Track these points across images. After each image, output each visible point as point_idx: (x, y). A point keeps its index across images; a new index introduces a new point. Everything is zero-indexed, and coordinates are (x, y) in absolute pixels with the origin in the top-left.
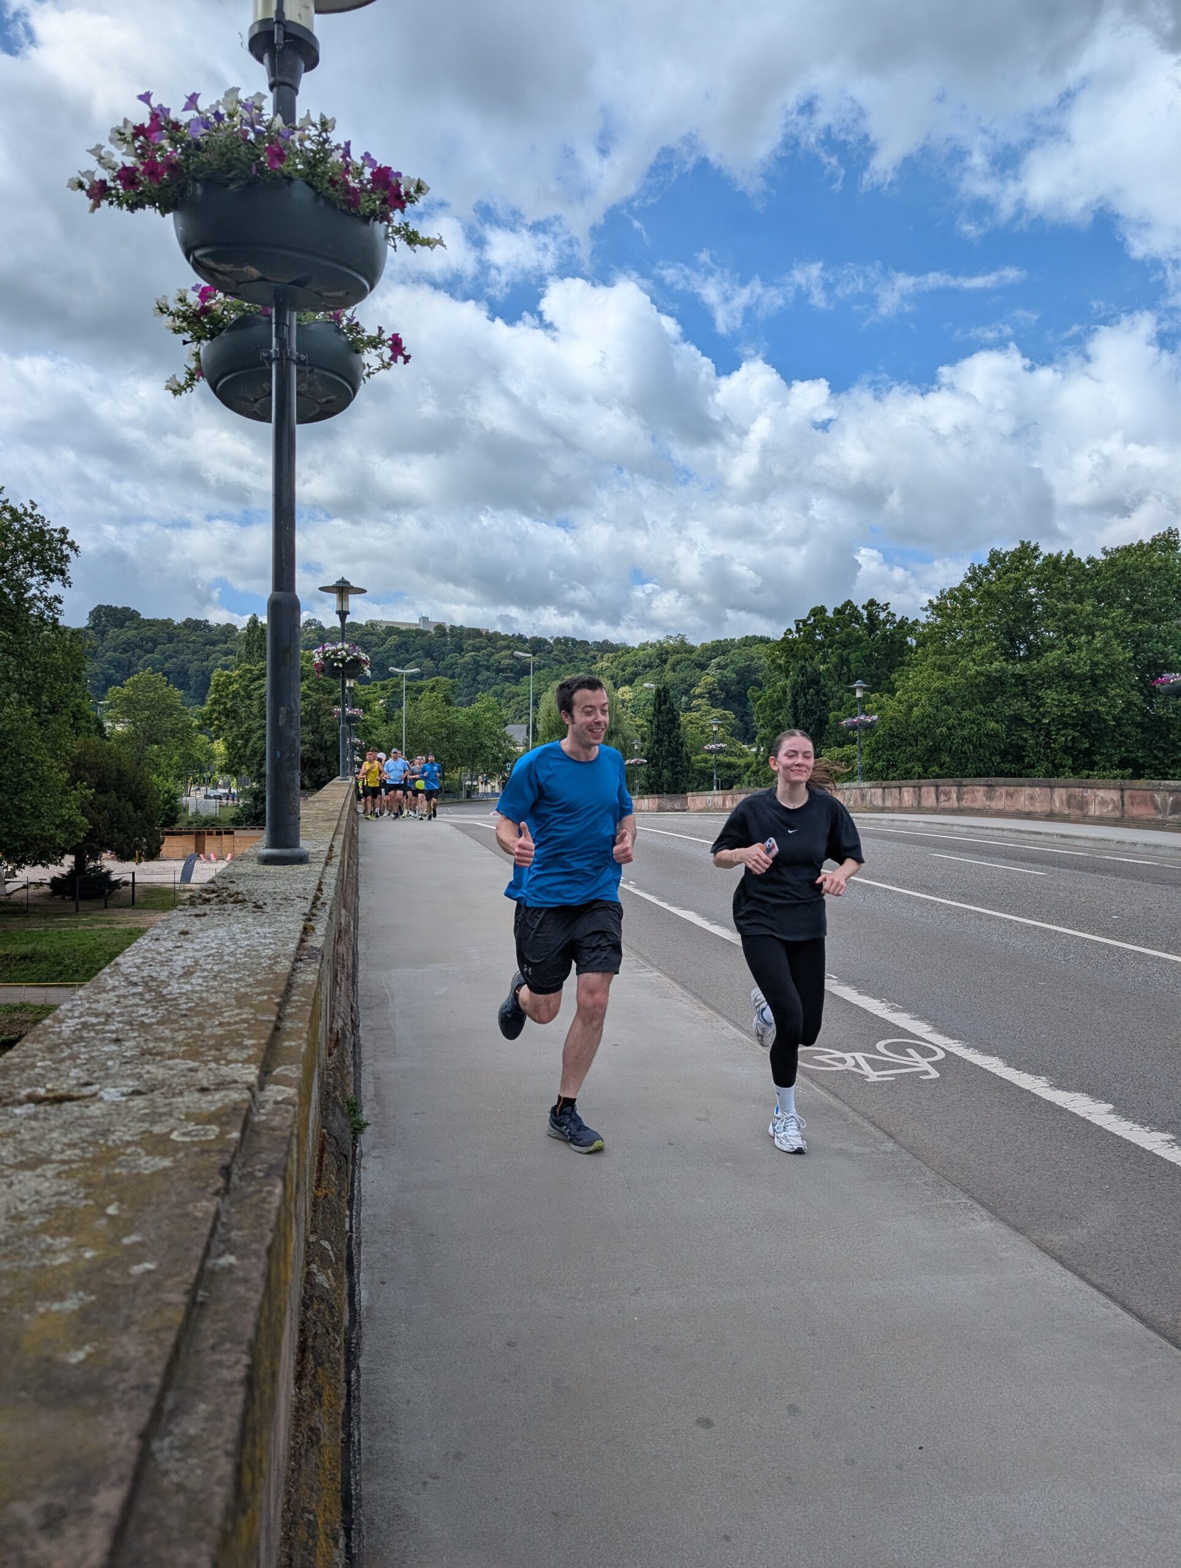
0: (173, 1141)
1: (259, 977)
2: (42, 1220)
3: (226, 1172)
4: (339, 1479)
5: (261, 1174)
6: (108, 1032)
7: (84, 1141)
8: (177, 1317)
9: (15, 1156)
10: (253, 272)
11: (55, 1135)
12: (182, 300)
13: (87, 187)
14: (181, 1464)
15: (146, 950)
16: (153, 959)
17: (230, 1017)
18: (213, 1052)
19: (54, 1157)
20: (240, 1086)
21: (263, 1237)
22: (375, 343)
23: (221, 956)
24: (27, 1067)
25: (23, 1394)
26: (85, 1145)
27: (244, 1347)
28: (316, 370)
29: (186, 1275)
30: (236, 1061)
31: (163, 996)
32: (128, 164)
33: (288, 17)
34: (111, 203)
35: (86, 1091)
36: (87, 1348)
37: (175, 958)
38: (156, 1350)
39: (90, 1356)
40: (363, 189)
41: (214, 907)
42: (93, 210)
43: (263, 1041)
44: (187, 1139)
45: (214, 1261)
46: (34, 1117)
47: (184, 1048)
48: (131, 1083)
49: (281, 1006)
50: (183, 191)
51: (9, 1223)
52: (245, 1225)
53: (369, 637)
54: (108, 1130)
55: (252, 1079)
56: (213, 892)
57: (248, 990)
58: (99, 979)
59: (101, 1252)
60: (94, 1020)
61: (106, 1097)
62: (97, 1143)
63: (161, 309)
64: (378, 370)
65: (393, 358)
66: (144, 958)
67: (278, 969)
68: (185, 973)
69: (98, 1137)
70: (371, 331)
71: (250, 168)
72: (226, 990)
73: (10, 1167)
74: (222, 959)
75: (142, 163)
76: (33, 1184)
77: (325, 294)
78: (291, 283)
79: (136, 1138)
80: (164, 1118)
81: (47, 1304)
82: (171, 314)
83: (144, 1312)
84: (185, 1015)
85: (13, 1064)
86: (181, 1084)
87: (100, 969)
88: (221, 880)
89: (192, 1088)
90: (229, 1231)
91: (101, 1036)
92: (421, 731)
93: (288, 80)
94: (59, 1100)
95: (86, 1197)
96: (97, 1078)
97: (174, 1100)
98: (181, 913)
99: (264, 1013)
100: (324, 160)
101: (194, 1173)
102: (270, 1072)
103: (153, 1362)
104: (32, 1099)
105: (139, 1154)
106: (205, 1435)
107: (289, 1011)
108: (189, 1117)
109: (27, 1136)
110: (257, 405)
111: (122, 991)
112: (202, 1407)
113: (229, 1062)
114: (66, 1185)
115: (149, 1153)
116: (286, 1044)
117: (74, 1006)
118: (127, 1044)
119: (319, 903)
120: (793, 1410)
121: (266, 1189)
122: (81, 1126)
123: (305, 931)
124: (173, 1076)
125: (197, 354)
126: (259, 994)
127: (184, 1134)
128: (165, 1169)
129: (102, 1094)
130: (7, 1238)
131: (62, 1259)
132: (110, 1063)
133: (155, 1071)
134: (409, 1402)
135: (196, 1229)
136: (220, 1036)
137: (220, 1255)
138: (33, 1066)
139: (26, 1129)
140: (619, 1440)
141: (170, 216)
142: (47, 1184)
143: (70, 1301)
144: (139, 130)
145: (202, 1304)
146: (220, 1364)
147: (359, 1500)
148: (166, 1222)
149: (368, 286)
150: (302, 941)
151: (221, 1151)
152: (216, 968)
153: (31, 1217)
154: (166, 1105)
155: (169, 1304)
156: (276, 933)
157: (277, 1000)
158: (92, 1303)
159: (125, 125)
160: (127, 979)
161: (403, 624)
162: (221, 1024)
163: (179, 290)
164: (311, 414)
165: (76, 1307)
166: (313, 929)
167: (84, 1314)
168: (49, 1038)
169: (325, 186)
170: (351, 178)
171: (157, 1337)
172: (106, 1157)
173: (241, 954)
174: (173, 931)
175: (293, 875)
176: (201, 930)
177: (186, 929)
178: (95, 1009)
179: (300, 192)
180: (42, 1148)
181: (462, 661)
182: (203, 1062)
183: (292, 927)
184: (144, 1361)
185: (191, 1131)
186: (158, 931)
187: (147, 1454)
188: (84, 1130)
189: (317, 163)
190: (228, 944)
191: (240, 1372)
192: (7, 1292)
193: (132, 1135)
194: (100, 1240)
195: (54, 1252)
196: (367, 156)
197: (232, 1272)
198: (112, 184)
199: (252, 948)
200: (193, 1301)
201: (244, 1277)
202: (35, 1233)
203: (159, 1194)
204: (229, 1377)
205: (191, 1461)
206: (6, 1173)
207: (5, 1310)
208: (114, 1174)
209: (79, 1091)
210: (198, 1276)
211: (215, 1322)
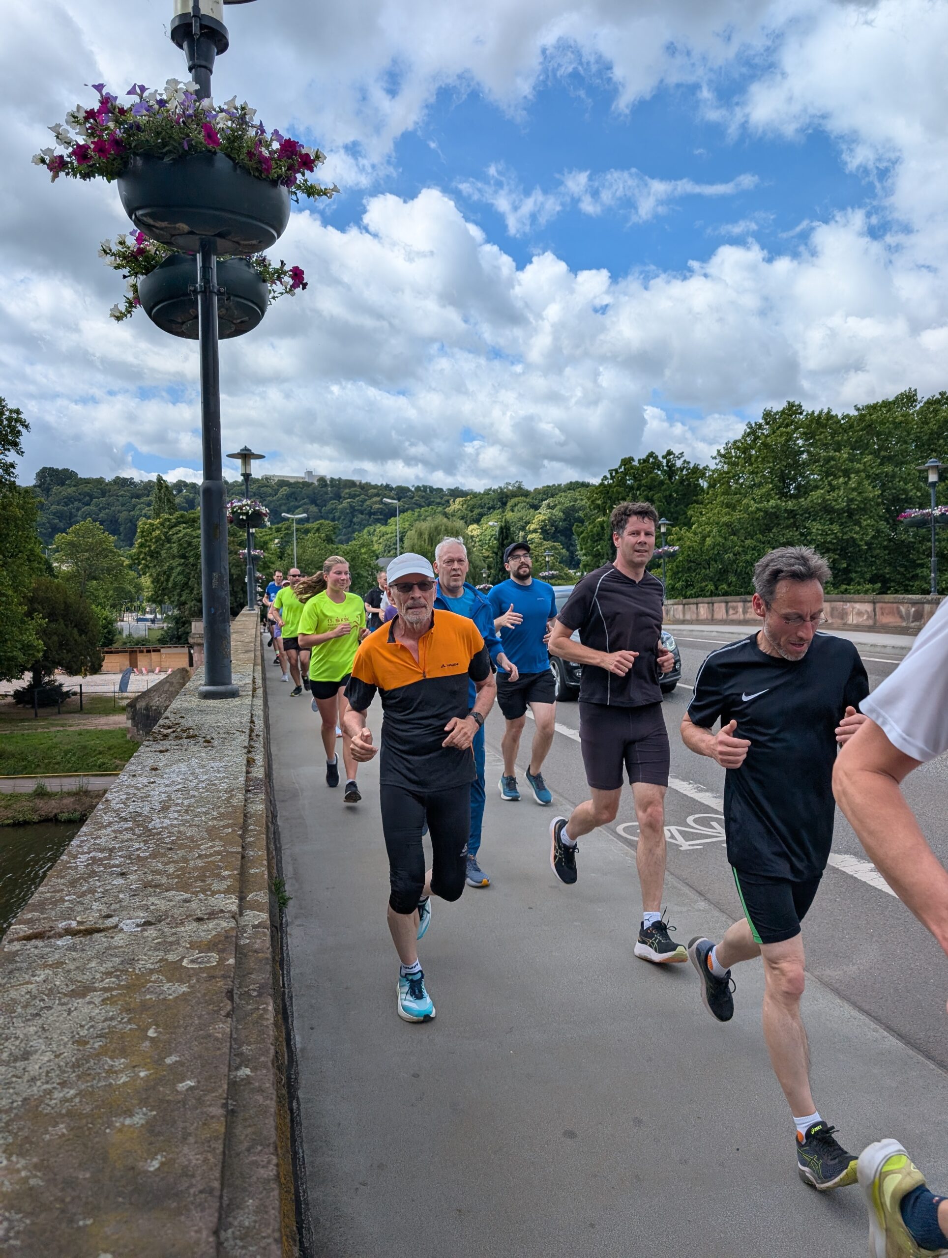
0: (186, 967)
1: (222, 810)
2: (100, 1043)
3: (230, 994)
4: (293, 1190)
5: (255, 994)
6: (114, 866)
7: (116, 971)
8: (219, 1127)
9: (67, 985)
10: (184, 227)
11: (93, 964)
12: (122, 243)
13: (48, 162)
14: (244, 1252)
15: (128, 786)
16: (135, 794)
17: (206, 849)
18: (199, 884)
19: (96, 985)
20: (227, 915)
21: (268, 1051)
23: (186, 789)
24: (57, 901)
25: (120, 1199)
26: (118, 973)
27: (272, 1149)
28: (232, 298)
29: (220, 1091)
30: (219, 892)
31: (150, 830)
32: (82, 142)
33: (202, 12)
34: (67, 174)
35: (110, 922)
36: (159, 1157)
37: (152, 793)
38: (210, 1156)
39: (162, 1164)
40: (272, 159)
41: (173, 742)
42: (53, 180)
43: (236, 872)
44: (196, 966)
45: (234, 1073)
46: (73, 948)
47: (176, 880)
48: (142, 915)
49: (242, 837)
50: (126, 164)
51: (75, 1047)
52: (252, 1040)
53: (265, 489)
54: (134, 959)
55: (234, 908)
56: (169, 727)
57: (215, 823)
58: (96, 815)
59: (152, 1071)
60: (100, 855)
61: (125, 928)
62: (127, 971)
63: (104, 251)
64: (282, 294)
65: (294, 286)
66: (127, 794)
67: (234, 802)
68: (163, 808)
69: (128, 966)
70: (275, 264)
71: (180, 144)
72: (198, 823)
73: (65, 995)
74: (189, 794)
75: (92, 143)
76: (86, 1010)
77: (242, 242)
78: (215, 235)
79: (157, 966)
80: (174, 947)
81: (121, 1120)
82: (114, 254)
83: (195, 1125)
84: (171, 849)
85: (47, 899)
86: (180, 915)
87: (95, 806)
88: (173, 715)
89: (190, 919)
90: (240, 1046)
91: (109, 870)
92: (308, 565)
93: (203, 63)
94: (89, 932)
95: (130, 1021)
96: (115, 911)
97: (178, 929)
98: (148, 749)
99: (232, 844)
100: (240, 137)
101: (207, 998)
102: (245, 898)
103: (211, 1169)
104: (69, 932)
105: (161, 982)
106: (257, 1225)
107: (248, 840)
108: (193, 946)
109: (73, 967)
110: (184, 326)
111: (116, 827)
112: (251, 1201)
113: (214, 893)
114: (112, 1011)
115: (169, 981)
116: (252, 871)
117: (82, 842)
118: (132, 877)
119: (254, 734)
120: (638, 1122)
121: (261, 1007)
122: (112, 955)
123: (250, 762)
124: (174, 906)
125: (134, 286)
126: (225, 827)
127: (192, 961)
128: (184, 993)
129: (121, 925)
130: (76, 1059)
131: (124, 1079)
132: (121, 896)
133: (159, 903)
134: (339, 1124)
135: (219, 1049)
136: (201, 867)
137: (237, 1068)
138: (62, 900)
139: (69, 959)
140: (505, 1150)
141: (115, 182)
142: (97, 1011)
143: (138, 1116)
144: (90, 114)
145: (232, 1110)
146: (255, 1163)
147: (307, 1204)
148: (196, 1043)
149: (276, 235)
150: (248, 772)
151: (224, 977)
152: (186, 802)
153: (92, 1041)
154: (173, 934)
155: (213, 1117)
156: (226, 767)
157: (240, 833)
158: (155, 1116)
159: (78, 111)
160: (118, 815)
161: (294, 477)
162: (200, 856)
163: (120, 236)
164: (228, 333)
165: (143, 1122)
166: (254, 761)
167: (150, 1127)
168: (69, 874)
169: (241, 157)
170: (263, 149)
171: (210, 1147)
172: (137, 984)
173: (203, 788)
174: (145, 766)
175: (229, 709)
176: (167, 765)
177: (155, 765)
178: (99, 844)
179: (222, 163)
180: (85, 977)
181: (340, 506)
182: (193, 893)
183: (238, 760)
184: (204, 1168)
185: (198, 958)
186: (133, 767)
187: (219, 1245)
188: (114, 959)
189: (235, 139)
190: (190, 778)
191: (272, 1170)
192: (88, 1109)
193: (152, 964)
194: (149, 1060)
195: (116, 1072)
196: (276, 132)
197: (250, 1083)
198: (68, 160)
199: (210, 784)
200: (227, 1111)
201: (260, 1087)
202: (98, 1055)
203: (184, 1018)
204: (265, 1176)
205: (251, 1248)
206: (63, 1000)
207: (91, 1126)
208: (146, 1000)
209: (103, 923)
210: (228, 1089)
211: (245, 1127)
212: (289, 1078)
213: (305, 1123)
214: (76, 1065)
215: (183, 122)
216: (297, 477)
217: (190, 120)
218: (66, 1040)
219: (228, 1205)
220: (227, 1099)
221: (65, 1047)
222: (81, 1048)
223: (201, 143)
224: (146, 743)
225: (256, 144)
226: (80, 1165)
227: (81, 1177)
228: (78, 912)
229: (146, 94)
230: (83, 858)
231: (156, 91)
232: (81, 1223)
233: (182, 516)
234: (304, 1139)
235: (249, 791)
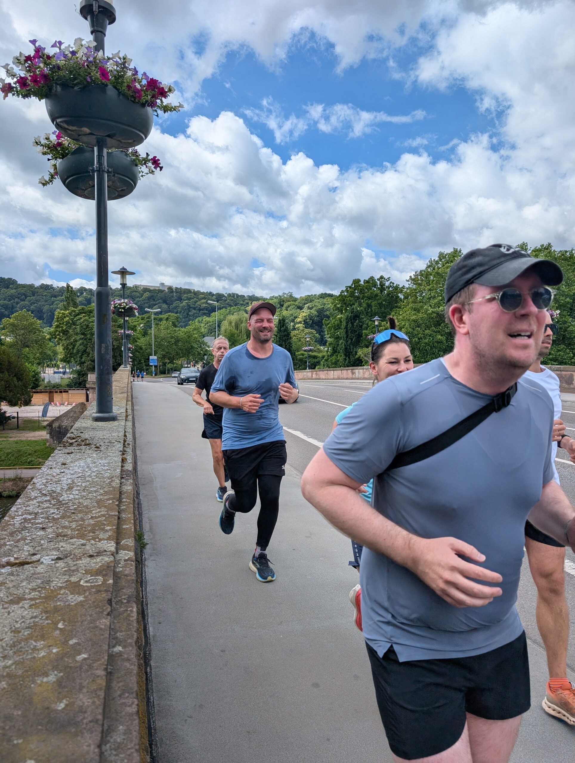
0: (82, 585)
1: (106, 489)
2: (28, 632)
3: (110, 602)
4: (147, 722)
5: (125, 601)
6: (38, 524)
7: (39, 588)
8: (102, 682)
9: (7, 597)
10: (86, 130)
11: (24, 584)
14: (117, 758)
15: (47, 475)
16: (52, 479)
17: (95, 513)
18: (91, 534)
19: (26, 596)
20: (108, 553)
21: (132, 636)
22: (145, 161)
23: (85, 477)
24: (2, 545)
25: (40, 727)
26: (40, 589)
27: (134, 695)
28: (116, 175)
29: (103, 660)
30: (104, 539)
31: (61, 502)
32: (23, 76)
34: (13, 95)
35: (35, 558)
36: (64, 701)
37: (62, 479)
38: (96, 700)
39: (66, 705)
40: (142, 90)
41: (76, 448)
42: (4, 99)
43: (114, 527)
44: (89, 585)
45: (112, 650)
46: (12, 574)
47: (77, 532)
48: (55, 553)
49: (118, 506)
50: (50, 90)
51: (13, 634)
52: (123, 629)
53: (135, 293)
54: (50, 581)
55: (113, 549)
56: (74, 439)
57: (102, 497)
58: (27, 492)
59: (60, 649)
60: (30, 517)
61: (45, 562)
62: (46, 588)
63: (37, 143)
64: (147, 174)
65: (154, 169)
66: (46, 479)
67: (114, 484)
68: (69, 488)
69: (46, 585)
70: (143, 155)
71: (85, 79)
72: (91, 497)
73: (6, 603)
75: (30, 76)
76: (19, 612)
77: (123, 141)
78: (106, 136)
79: (64, 585)
80: (75, 573)
81: (41, 678)
82: (42, 145)
83: (87, 681)
84: (74, 513)
86: (79, 553)
87: (25, 488)
88: (76, 431)
89: (85, 556)
90: (116, 633)
91: (35, 526)
92: (162, 340)
93: (100, 29)
94: (22, 564)
95: (47, 618)
96: (38, 551)
97: (78, 562)
98: (60, 452)
99: (112, 510)
100: (122, 76)
101: (95, 604)
102: (120, 543)
103: (97, 708)
104: (9, 564)
105: (67, 594)
106: (125, 741)
107: (122, 508)
108: (87, 572)
109: (11, 586)
110: (86, 192)
111: (39, 499)
112: (121, 727)
113: (100, 540)
114: (36, 612)
115: (72, 594)
116: (124, 527)
117: (18, 508)
118: (49, 530)
119: (126, 443)
121: (129, 609)
122: (36, 578)
123: (123, 461)
124: (75, 548)
125: (55, 165)
126: (108, 500)
127: (86, 582)
128: (81, 601)
129: (42, 560)
130: (14, 643)
131: (42, 654)
132: (42, 542)
133: (65, 546)
135: (103, 635)
136: (93, 524)
137: (114, 647)
138: (5, 545)
139: (9, 581)
140: (276, 695)
141: (43, 101)
142: (26, 612)
143: (52, 676)
144: (28, 58)
145: (111, 673)
146: (124, 704)
148: (88, 631)
149: (144, 137)
150: (122, 466)
151: (106, 591)
152: (83, 485)
154: (74, 565)
155: (98, 676)
156: (109, 463)
157: (117, 503)
158: (62, 676)
159: (20, 56)
160: (41, 492)
161: (153, 286)
163: (46, 134)
164: (113, 196)
165: (54, 680)
166: (126, 459)
167: (59, 683)
168: (10, 528)
169: (123, 88)
170: (137, 84)
171: (96, 694)
172: (52, 596)
173: (94, 476)
174: (58, 463)
175: (111, 428)
176: (72, 462)
177: (64, 462)
178: (28, 510)
179: (111, 91)
180: (19, 592)
181: (181, 305)
182: (87, 540)
183: (116, 459)
184: (93, 707)
185: (90, 580)
186: (50, 463)
187: (101, 754)
188: (37, 581)
189: (119, 77)
190: (87, 470)
191: (134, 708)
192: (20, 672)
193: (61, 583)
194: (58, 642)
195: (38, 650)
196: (145, 74)
197: (121, 656)
198: (14, 85)
199: (99, 472)
200: (107, 673)
201: (127, 658)
202: (26, 639)
203: (81, 616)
204: (130, 711)
205: (121, 756)
206: (5, 606)
207: (21, 682)
208: (57, 605)
209: (31, 559)
210: (108, 659)
211: (118, 682)
212: (145, 653)
213: (154, 681)
214: (13, 646)
215: (87, 65)
216: (155, 287)
217: (91, 64)
218: (7, 630)
219: (107, 730)
220: (107, 665)
221: (6, 634)
222: (16, 635)
223: (98, 79)
224: (59, 448)
225: (132, 81)
226: (15, 707)
227: (15, 714)
228: (15, 552)
229: (63, 47)
230: (19, 518)
231: (69, 45)
232: (15, 742)
233: (83, 309)
234: (154, 691)
235: (123, 478)
